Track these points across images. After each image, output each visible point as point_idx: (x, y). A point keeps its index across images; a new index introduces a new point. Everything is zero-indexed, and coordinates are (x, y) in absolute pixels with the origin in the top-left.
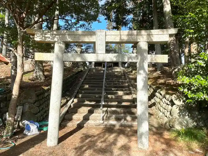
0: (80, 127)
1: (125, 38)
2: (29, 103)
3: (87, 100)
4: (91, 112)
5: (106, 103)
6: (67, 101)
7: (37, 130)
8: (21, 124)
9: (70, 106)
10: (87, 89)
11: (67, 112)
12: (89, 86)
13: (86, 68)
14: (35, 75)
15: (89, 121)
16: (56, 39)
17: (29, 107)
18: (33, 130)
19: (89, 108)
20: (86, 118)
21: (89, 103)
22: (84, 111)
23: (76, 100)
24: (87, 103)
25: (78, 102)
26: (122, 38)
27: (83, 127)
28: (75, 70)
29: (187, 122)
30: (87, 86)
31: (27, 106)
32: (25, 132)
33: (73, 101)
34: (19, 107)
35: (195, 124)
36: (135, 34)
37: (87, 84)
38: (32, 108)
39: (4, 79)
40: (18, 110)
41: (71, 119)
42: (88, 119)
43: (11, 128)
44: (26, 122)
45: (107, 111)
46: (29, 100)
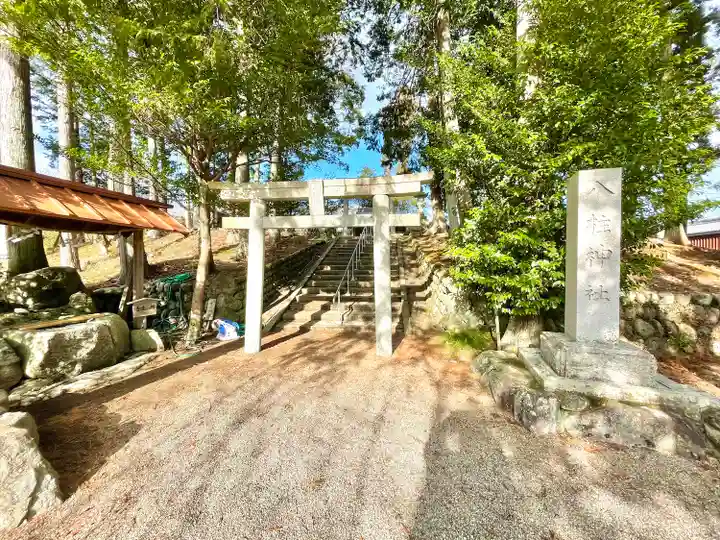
0: (304, 329)
1: (352, 190)
2: (224, 293)
3: (323, 291)
4: (325, 308)
5: (353, 295)
6: (291, 292)
7: (236, 333)
8: (213, 326)
9: (295, 300)
10: (327, 273)
11: (289, 308)
12: (332, 268)
13: (333, 237)
14: (240, 251)
15: (320, 322)
16: (251, 197)
17: (225, 300)
18: (230, 333)
19: (324, 303)
20: (316, 318)
21: (325, 294)
22: (314, 306)
23: (305, 291)
24: (323, 294)
25: (309, 293)
26: (348, 190)
27: (309, 330)
28: (313, 241)
29: (468, 319)
30: (328, 268)
31: (222, 299)
32: (219, 336)
33: (300, 292)
34: (210, 301)
35: (481, 323)
36: (368, 183)
37: (328, 264)
38: (230, 302)
39: (192, 259)
40: (209, 306)
41: (292, 319)
42: (319, 319)
43: (196, 330)
44: (220, 322)
45: (350, 307)
46: (225, 290)
